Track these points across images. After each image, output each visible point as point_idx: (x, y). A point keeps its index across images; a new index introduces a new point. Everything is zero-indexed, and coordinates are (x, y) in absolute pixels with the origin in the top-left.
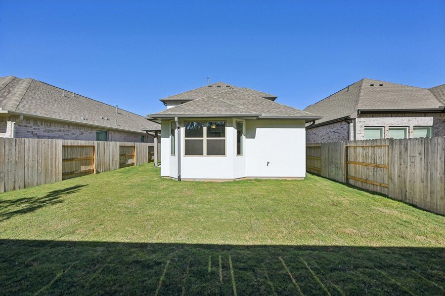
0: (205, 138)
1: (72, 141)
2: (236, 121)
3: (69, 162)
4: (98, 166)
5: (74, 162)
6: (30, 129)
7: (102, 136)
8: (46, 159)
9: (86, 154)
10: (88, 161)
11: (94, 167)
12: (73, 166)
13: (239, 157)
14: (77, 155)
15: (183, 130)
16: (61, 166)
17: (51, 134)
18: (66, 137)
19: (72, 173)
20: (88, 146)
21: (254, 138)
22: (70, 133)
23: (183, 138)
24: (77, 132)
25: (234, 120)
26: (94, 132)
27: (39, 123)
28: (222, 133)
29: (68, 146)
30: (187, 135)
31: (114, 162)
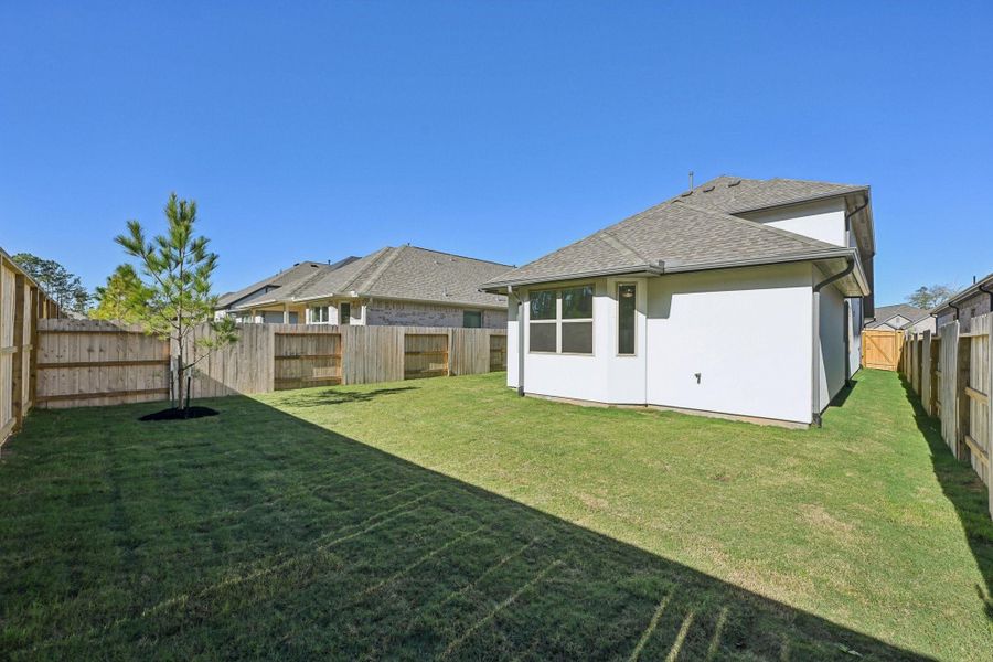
0: (559, 321)
1: (418, 328)
2: (617, 283)
3: (414, 357)
4: (454, 363)
5: (420, 356)
6: (382, 314)
7: (474, 319)
8: (386, 350)
9: (437, 346)
10: (439, 356)
11: (446, 366)
12: (419, 362)
13: (626, 359)
14: (423, 346)
15: (527, 305)
16: (402, 360)
17: (404, 319)
18: (421, 322)
19: (417, 372)
20: (439, 335)
21: (667, 317)
22: (426, 317)
23: (527, 322)
24: (436, 314)
25: (611, 282)
26: (461, 314)
27: (391, 306)
28: (587, 311)
29: (412, 335)
30: (532, 317)
31: (480, 361)
